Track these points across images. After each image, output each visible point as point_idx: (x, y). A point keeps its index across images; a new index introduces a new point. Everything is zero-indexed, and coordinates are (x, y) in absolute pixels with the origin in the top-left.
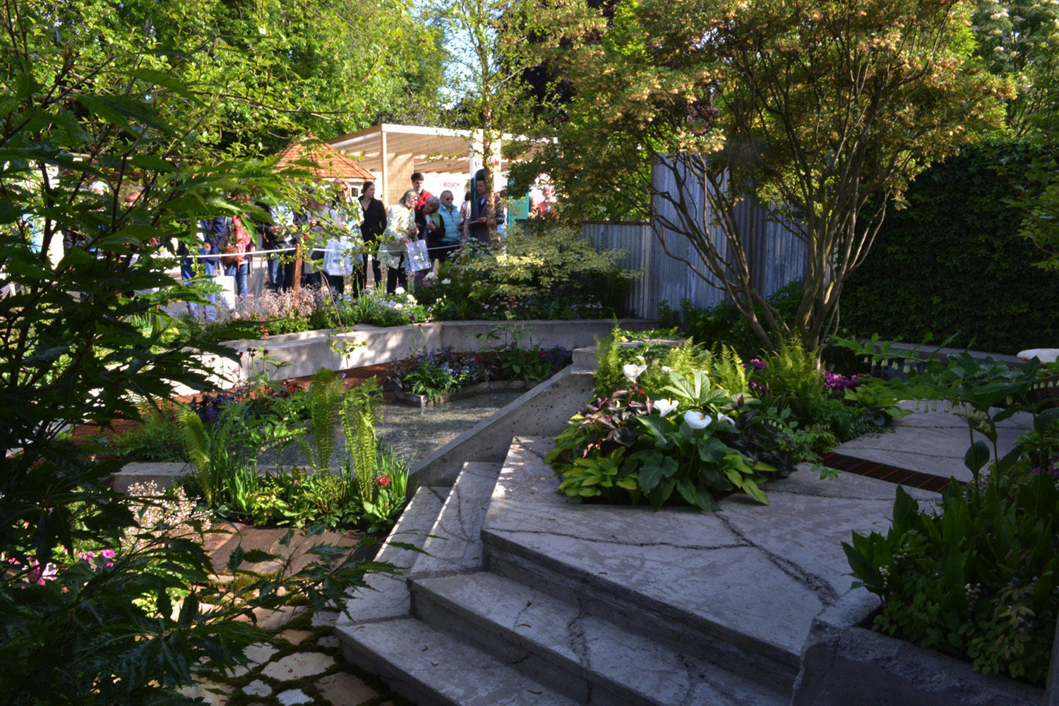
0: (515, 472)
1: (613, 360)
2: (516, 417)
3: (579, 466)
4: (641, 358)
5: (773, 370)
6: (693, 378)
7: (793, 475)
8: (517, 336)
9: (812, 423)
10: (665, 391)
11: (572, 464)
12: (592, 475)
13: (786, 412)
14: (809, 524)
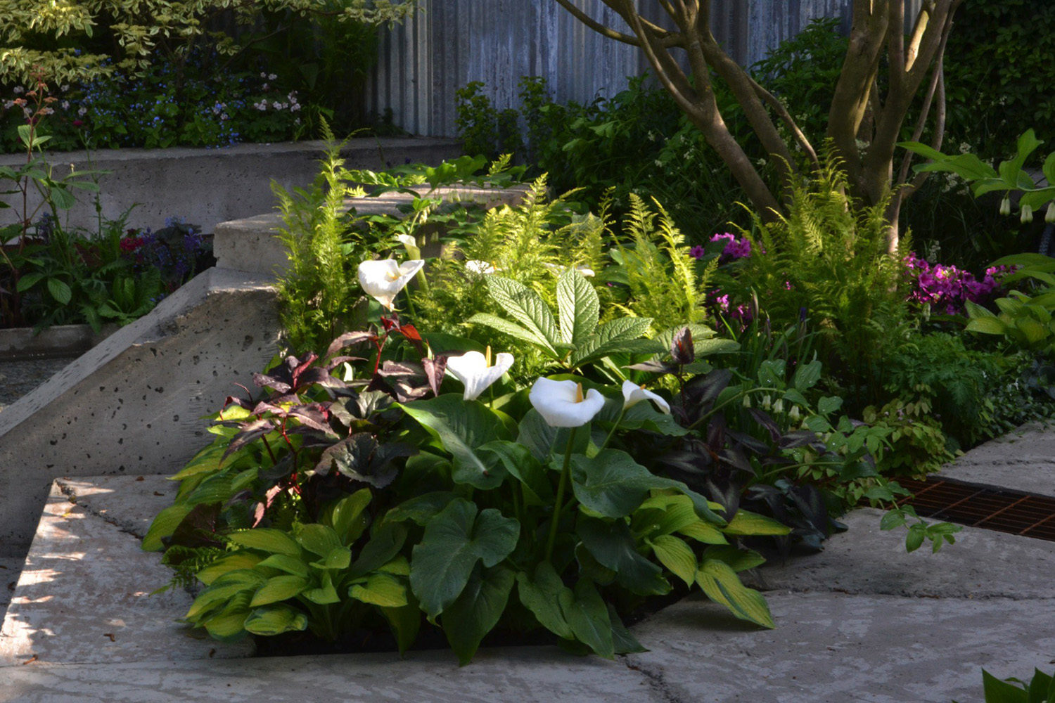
0: (61, 580)
1: (328, 249)
2: (57, 425)
3: (242, 551)
4: (407, 240)
5: (772, 260)
6: (552, 290)
7: (835, 544)
8: (56, 195)
9: (880, 399)
10: (477, 326)
11: (222, 546)
12: (282, 573)
13: (810, 373)
14: (882, 674)
